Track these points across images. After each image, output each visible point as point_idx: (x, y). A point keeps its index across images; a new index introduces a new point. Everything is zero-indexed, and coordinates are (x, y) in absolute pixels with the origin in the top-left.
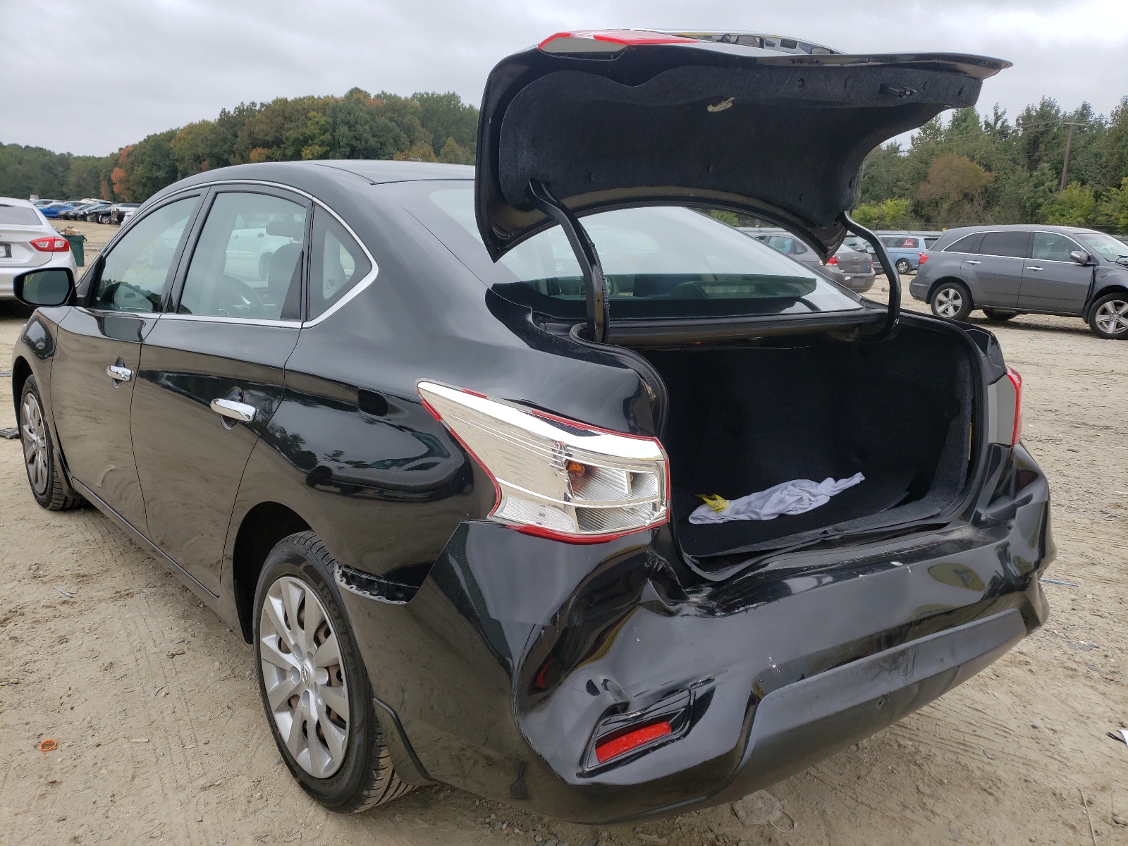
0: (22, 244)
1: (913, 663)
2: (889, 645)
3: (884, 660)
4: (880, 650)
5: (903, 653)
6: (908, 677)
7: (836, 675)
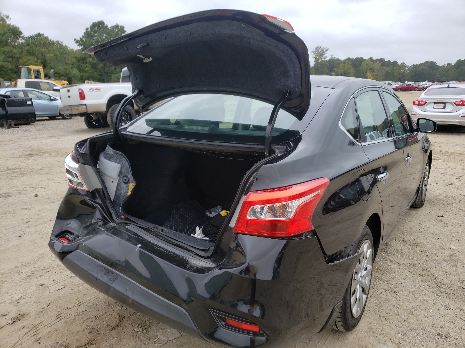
0: (451, 103)
1: (115, 280)
2: (111, 266)
3: (105, 268)
4: (107, 265)
5: (113, 273)
6: (109, 282)
7: (91, 259)
